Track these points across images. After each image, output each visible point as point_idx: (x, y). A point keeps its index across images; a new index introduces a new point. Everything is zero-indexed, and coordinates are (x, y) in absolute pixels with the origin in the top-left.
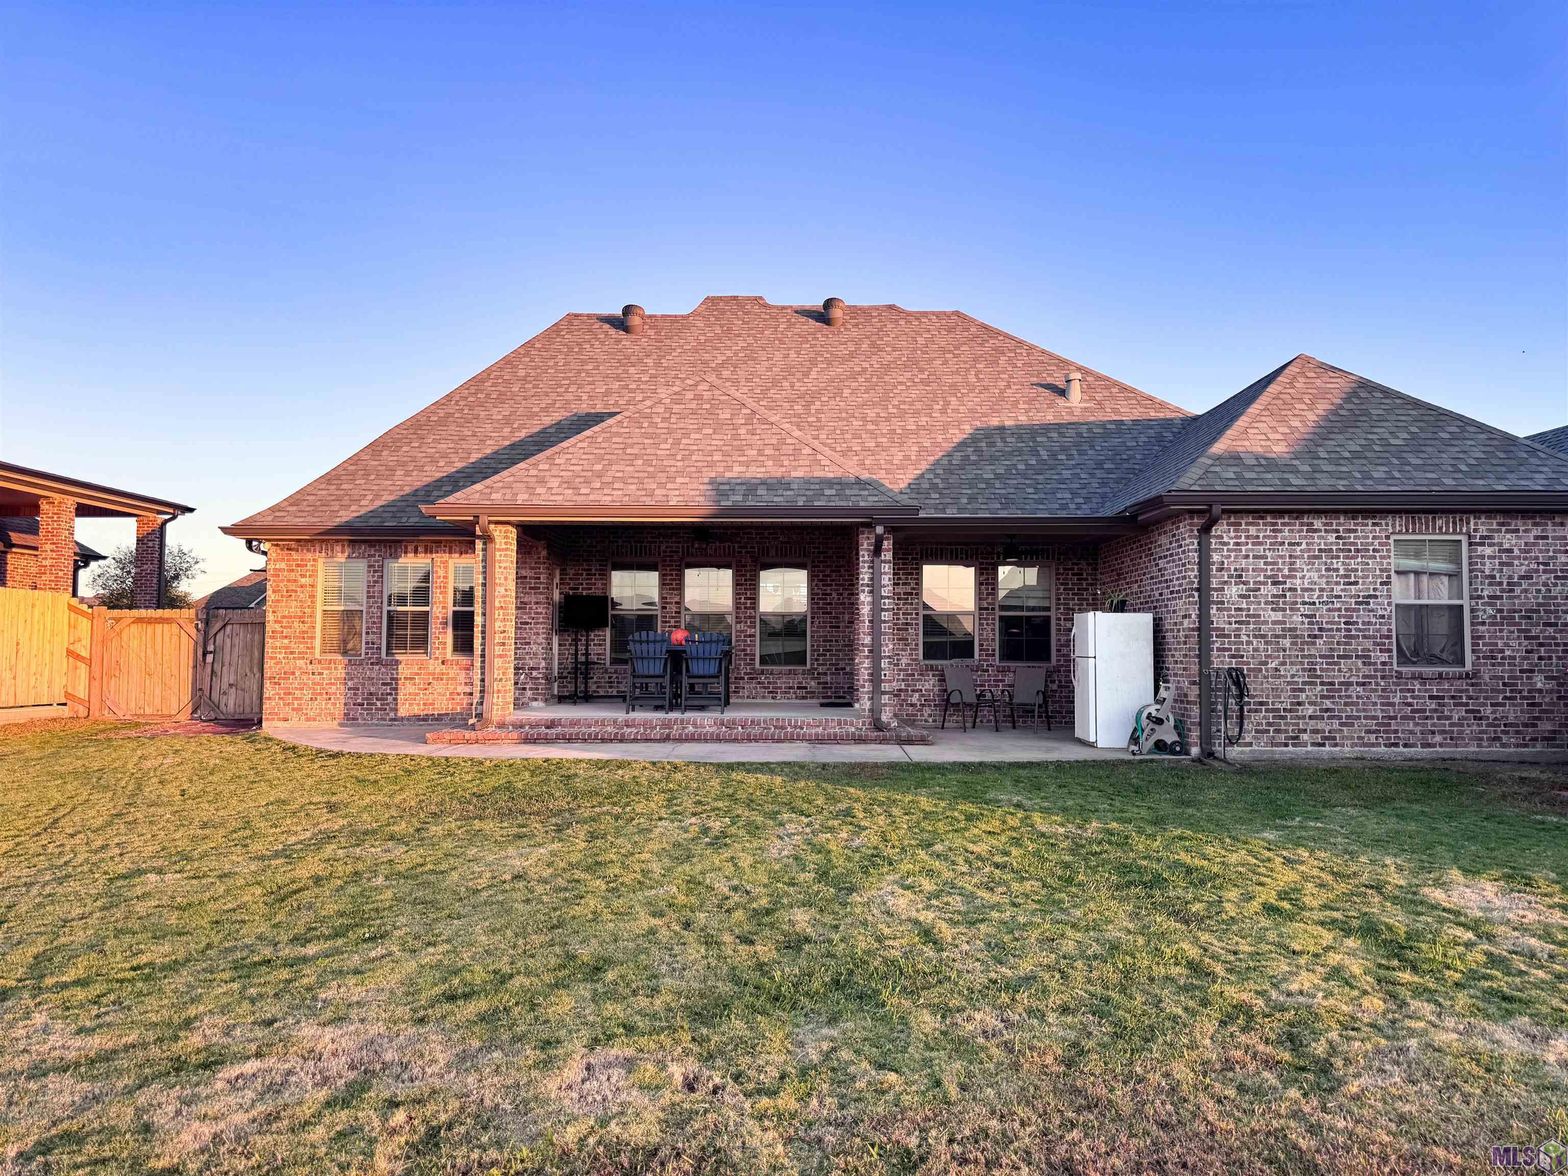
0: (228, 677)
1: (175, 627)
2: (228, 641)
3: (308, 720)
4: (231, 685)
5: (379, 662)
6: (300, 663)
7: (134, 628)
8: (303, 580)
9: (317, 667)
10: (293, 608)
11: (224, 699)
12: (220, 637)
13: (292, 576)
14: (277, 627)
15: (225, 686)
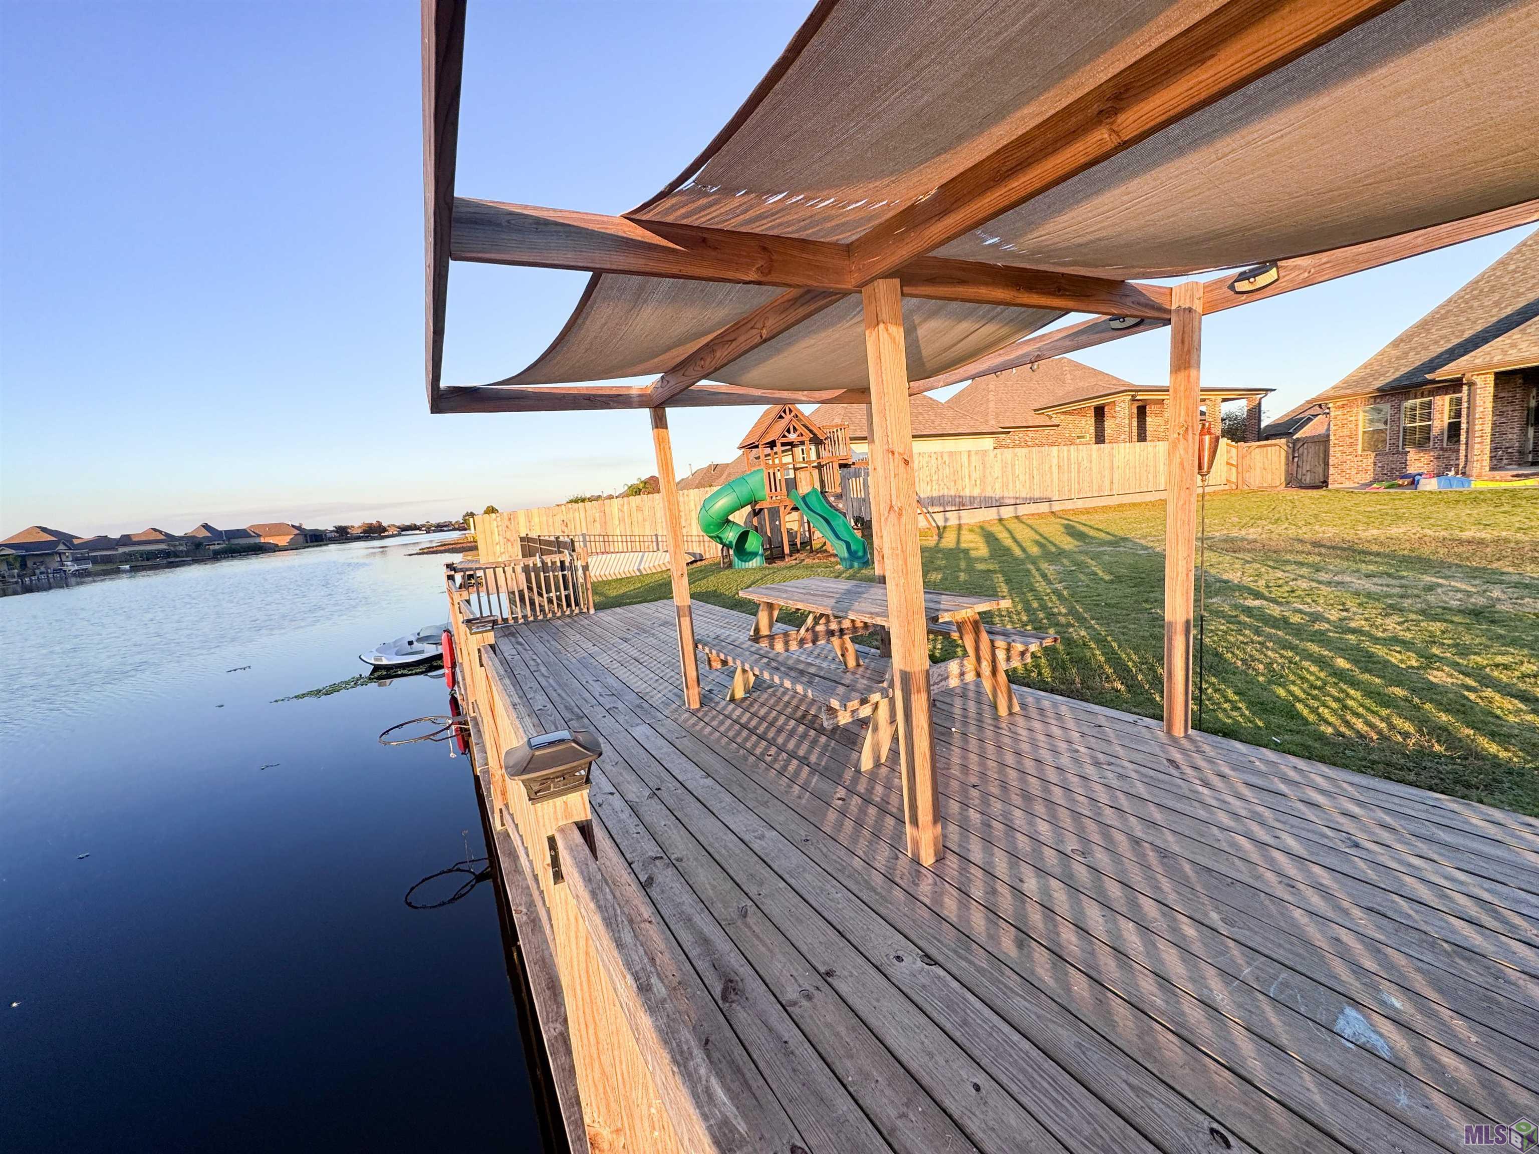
0: (1307, 467)
1: (1278, 447)
2: (1306, 451)
4: (1308, 471)
5: (1398, 453)
6: (1349, 457)
7: (1257, 450)
8: (1351, 419)
9: (1359, 458)
10: (1346, 432)
11: (1304, 478)
12: (1301, 450)
13: (1345, 417)
14: (1337, 442)
15: (1304, 472)
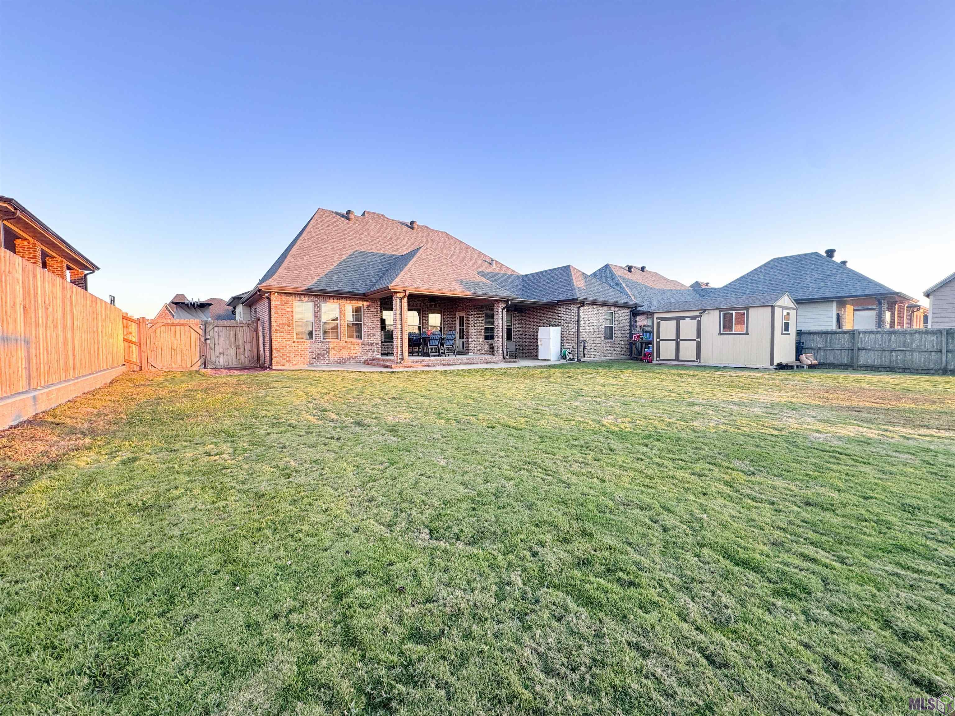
0: (219, 350)
1: (187, 328)
2: (216, 334)
3: (293, 365)
4: (220, 353)
5: (321, 342)
6: (288, 343)
7: (163, 328)
8: (288, 309)
9: (296, 344)
10: (284, 320)
11: (217, 359)
13: (283, 307)
15: (217, 354)
